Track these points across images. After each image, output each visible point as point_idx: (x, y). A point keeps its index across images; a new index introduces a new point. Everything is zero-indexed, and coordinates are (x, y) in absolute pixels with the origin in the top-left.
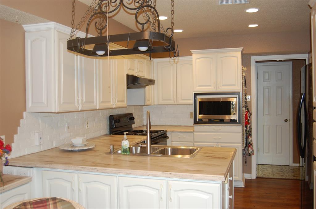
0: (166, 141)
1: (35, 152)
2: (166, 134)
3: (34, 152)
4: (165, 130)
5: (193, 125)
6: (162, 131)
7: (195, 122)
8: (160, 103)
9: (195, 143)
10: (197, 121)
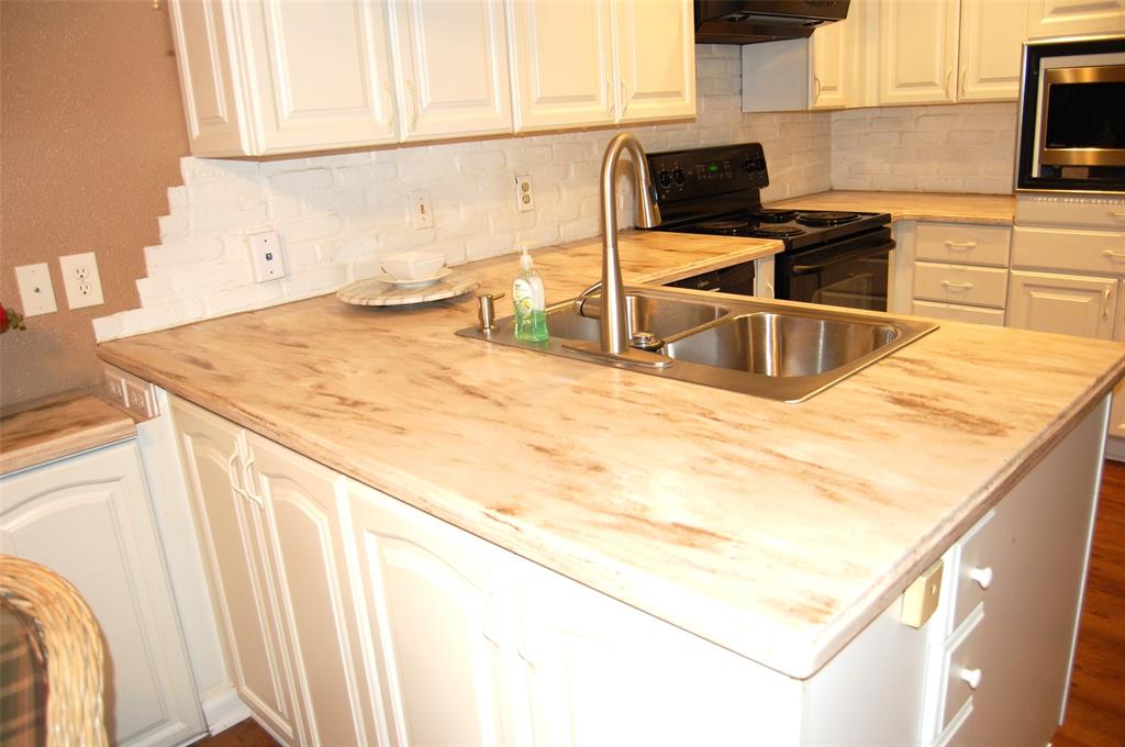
0: (887, 257)
1: (255, 308)
2: (889, 229)
3: (249, 309)
4: (883, 211)
5: (1014, 190)
6: (865, 218)
7: (1025, 181)
8: (886, 101)
9: (1014, 272)
10: (1035, 173)
